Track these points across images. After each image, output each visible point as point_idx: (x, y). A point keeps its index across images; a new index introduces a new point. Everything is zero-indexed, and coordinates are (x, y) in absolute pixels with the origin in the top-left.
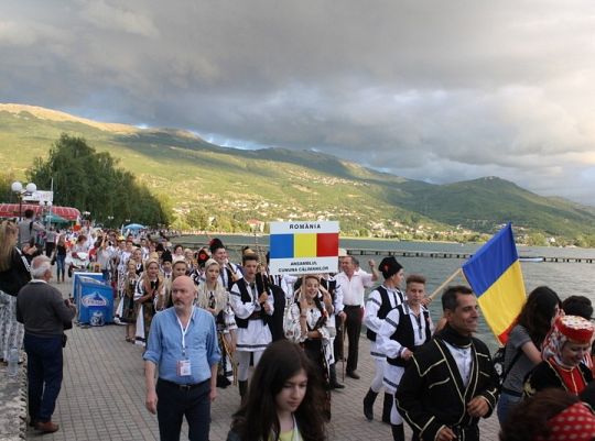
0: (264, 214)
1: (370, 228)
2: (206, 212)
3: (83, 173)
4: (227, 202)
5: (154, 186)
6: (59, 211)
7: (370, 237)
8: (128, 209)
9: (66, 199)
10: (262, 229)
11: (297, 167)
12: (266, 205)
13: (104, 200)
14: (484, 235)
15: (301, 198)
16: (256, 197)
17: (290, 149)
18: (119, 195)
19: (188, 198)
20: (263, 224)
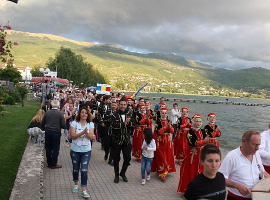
0: (151, 83)
1: (199, 90)
2: (124, 82)
3: (70, 64)
4: (134, 77)
5: (101, 69)
6: (60, 81)
7: (199, 94)
8: (89, 80)
9: (63, 76)
10: (149, 90)
11: (166, 62)
12: (152, 79)
13: (79, 76)
14: (253, 94)
15: (167, 76)
16: (147, 75)
17: (162, 53)
18: (86, 74)
19: (116, 75)
20: (150, 87)
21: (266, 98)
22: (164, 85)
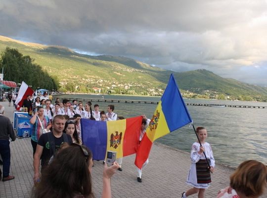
0: (101, 85)
1: (148, 91)
2: (74, 84)
3: (17, 65)
4: (84, 79)
5: (51, 72)
6: (6, 83)
7: (148, 95)
8: (39, 83)
9: (9, 78)
10: (100, 91)
12: (102, 81)
14: (198, 95)
15: (117, 78)
16: (97, 77)
18: (34, 76)
19: (66, 77)
20: (100, 89)
21: (210, 98)
22: (114, 87)
